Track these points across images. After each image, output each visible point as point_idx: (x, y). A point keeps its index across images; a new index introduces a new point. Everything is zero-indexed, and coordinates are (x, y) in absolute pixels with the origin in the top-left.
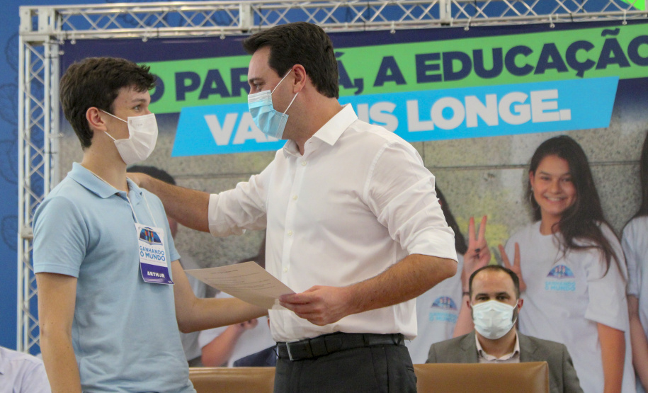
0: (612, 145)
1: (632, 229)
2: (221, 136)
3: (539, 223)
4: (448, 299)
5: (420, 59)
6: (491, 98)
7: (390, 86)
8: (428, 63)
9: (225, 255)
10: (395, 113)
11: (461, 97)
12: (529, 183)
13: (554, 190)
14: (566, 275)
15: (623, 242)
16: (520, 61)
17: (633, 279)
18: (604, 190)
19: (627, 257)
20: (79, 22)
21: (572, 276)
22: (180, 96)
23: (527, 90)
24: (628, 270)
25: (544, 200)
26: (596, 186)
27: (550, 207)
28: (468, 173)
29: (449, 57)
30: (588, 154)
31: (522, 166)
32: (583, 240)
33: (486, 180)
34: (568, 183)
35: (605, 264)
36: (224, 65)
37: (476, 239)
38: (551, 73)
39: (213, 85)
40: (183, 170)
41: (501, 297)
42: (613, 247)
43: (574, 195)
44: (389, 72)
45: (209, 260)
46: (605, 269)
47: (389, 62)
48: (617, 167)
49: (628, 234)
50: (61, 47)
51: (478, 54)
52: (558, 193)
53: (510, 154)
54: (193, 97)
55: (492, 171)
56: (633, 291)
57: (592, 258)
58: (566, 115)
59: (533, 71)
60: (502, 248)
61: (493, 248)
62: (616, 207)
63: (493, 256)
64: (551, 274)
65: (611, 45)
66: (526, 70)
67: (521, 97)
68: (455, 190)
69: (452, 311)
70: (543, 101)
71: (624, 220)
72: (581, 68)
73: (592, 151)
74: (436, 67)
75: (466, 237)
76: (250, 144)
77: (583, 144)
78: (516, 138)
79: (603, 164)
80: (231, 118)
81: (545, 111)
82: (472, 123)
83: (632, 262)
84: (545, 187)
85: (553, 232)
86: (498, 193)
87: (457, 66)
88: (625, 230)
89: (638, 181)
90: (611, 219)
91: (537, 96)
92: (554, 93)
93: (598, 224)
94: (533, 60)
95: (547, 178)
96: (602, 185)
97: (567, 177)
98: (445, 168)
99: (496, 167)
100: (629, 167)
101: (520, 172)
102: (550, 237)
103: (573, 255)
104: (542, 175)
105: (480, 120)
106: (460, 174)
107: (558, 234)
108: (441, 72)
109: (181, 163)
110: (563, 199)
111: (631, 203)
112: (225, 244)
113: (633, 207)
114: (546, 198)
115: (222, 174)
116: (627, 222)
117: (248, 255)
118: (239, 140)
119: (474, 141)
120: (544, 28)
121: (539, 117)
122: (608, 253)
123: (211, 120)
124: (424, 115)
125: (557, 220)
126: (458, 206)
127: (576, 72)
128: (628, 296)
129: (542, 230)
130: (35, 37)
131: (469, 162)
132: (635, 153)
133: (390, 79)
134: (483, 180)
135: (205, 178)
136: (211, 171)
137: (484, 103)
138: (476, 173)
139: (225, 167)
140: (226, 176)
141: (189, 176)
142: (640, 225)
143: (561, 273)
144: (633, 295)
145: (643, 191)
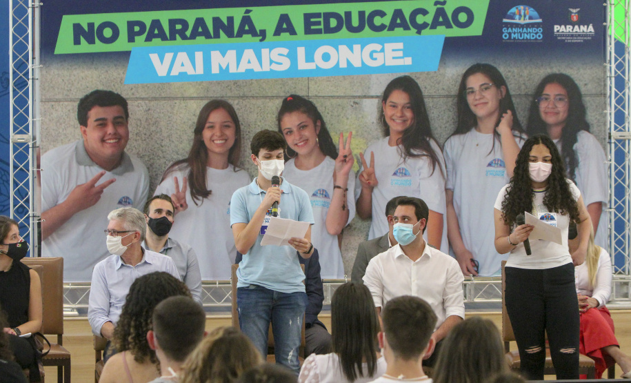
0: (439, 83)
1: (451, 143)
2: (162, 70)
3: (388, 138)
4: (323, 190)
5: (307, 17)
6: (357, 47)
7: (285, 36)
8: (312, 20)
9: (164, 157)
10: (288, 56)
11: (336, 45)
13: (399, 114)
14: (405, 174)
15: (444, 152)
16: (378, 21)
17: (450, 178)
18: (433, 115)
19: (447, 162)
21: (409, 175)
22: (131, 39)
23: (382, 42)
24: (447, 171)
25: (392, 121)
26: (428, 112)
27: (396, 127)
28: (339, 101)
29: (328, 16)
30: (423, 90)
31: (377, 97)
32: (417, 150)
33: (352, 106)
34: (409, 110)
35: (432, 168)
36: (164, 17)
37: (344, 148)
38: (399, 31)
39: (155, 32)
40: (133, 94)
42: (438, 156)
43: (412, 119)
44: (284, 26)
45: (152, 161)
46: (432, 171)
47: (284, 18)
48: (442, 99)
49: (448, 147)
51: (348, 14)
52: (401, 117)
53: (369, 88)
54: (140, 39)
55: (356, 100)
56: (450, 186)
57: (423, 163)
58: (408, 61)
59: (387, 29)
60: (362, 155)
61: (356, 155)
62: (441, 127)
63: (355, 160)
64: (395, 174)
65: (441, 12)
66: (382, 28)
67: (378, 47)
68: (330, 113)
69: (326, 200)
70: (393, 50)
72: (420, 28)
73: (425, 88)
74: (319, 23)
75: (337, 147)
76: (183, 75)
77: (420, 83)
78: (374, 76)
79: (432, 97)
80: (169, 57)
81: (394, 58)
82: (343, 65)
83: (450, 166)
84: (393, 112)
85: (397, 145)
86: (360, 116)
87: (333, 23)
88: (446, 144)
89: (456, 110)
90: (436, 136)
91: (389, 47)
92: (400, 45)
93: (428, 139)
94: (386, 20)
95: (394, 106)
96: (432, 111)
97: (408, 105)
98: (323, 97)
99: (359, 97)
100: (450, 99)
101: (376, 101)
102: (395, 147)
103: (410, 161)
104: (391, 104)
105: (348, 63)
106: (334, 101)
107: (400, 146)
108: (322, 27)
109: (132, 89)
110: (405, 121)
111: (450, 125)
112: (163, 149)
113: (451, 127)
114: (394, 120)
115: (162, 98)
116: (448, 138)
117: (181, 158)
118: (175, 72)
119: (344, 78)
121: (390, 62)
122: (434, 160)
123: (154, 57)
124: (310, 58)
125: (401, 136)
126: (332, 125)
127: (416, 30)
128: (447, 190)
129: (390, 143)
131: (340, 93)
132: (455, 90)
133: (285, 31)
134: (350, 107)
135: (149, 101)
136: (154, 95)
137: (352, 51)
138: (345, 101)
139: (164, 93)
140: (165, 98)
141: (137, 99)
142: (456, 140)
143: (402, 173)
144: (450, 189)
145: (459, 116)
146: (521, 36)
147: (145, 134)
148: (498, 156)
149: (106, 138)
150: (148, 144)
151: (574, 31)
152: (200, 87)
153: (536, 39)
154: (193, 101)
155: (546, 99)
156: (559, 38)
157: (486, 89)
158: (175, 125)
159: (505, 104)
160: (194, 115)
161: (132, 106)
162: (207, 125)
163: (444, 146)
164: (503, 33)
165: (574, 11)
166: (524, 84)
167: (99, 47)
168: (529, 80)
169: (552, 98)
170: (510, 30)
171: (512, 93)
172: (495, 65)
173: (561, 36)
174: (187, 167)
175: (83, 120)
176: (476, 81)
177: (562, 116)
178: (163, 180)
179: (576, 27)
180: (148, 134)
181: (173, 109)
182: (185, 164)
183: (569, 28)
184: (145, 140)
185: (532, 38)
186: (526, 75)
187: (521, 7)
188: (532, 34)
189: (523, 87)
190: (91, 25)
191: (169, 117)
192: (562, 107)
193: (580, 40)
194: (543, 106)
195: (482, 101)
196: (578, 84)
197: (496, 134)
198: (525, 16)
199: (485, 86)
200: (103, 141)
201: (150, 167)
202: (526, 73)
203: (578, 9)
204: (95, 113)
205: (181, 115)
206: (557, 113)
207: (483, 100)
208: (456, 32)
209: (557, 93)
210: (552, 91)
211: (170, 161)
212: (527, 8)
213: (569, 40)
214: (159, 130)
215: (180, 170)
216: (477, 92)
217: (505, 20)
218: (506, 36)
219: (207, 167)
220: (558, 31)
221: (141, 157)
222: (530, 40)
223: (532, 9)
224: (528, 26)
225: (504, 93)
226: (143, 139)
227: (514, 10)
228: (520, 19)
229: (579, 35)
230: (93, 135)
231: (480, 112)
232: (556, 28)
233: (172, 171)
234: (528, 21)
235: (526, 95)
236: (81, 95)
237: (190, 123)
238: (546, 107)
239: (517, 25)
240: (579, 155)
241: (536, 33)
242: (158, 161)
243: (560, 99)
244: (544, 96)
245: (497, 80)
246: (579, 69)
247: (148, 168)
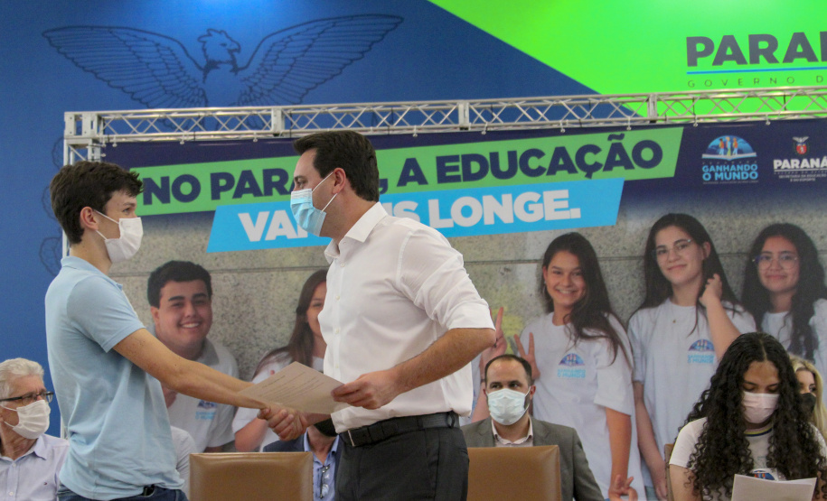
0: (618, 241)
1: (638, 320)
2: (254, 233)
3: (551, 314)
5: (441, 161)
6: (507, 198)
7: (412, 186)
8: (447, 164)
9: (258, 345)
10: (417, 211)
11: (478, 196)
12: (543, 277)
13: (566, 283)
14: (577, 363)
15: (629, 332)
16: (533, 163)
17: (639, 366)
18: (611, 283)
19: (633, 346)
20: (120, 126)
21: (582, 364)
22: (215, 196)
23: (540, 190)
24: (634, 358)
25: (557, 293)
26: (605, 280)
27: (562, 299)
28: (486, 268)
29: (467, 159)
30: (597, 250)
31: (536, 261)
32: (592, 330)
33: (503, 274)
34: (578, 277)
35: (612, 353)
36: (257, 166)
38: (562, 175)
39: (246, 185)
40: (218, 265)
41: (513, 385)
42: (620, 337)
43: (583, 289)
44: (411, 172)
45: (242, 350)
46: (612, 358)
47: (411, 164)
48: (623, 262)
49: (633, 325)
50: (103, 150)
51: (494, 156)
52: (569, 286)
53: (525, 250)
54: (227, 196)
55: (508, 266)
56: (638, 377)
57: (601, 347)
58: (576, 213)
59: (546, 172)
60: (517, 338)
61: (509, 338)
62: (623, 299)
63: (509, 345)
64: (563, 362)
65: (617, 149)
66: (539, 171)
67: (534, 196)
70: (555, 200)
71: (630, 311)
72: (590, 170)
73: (600, 247)
74: (456, 168)
76: (281, 239)
77: (592, 241)
78: (530, 235)
79: (610, 259)
80: (263, 216)
81: (556, 210)
82: (489, 221)
83: (638, 351)
84: (557, 281)
85: (565, 323)
86: (514, 286)
87: (475, 167)
88: (631, 321)
90: (618, 311)
91: (549, 196)
92: (564, 193)
93: (606, 315)
94: (545, 162)
95: (559, 272)
96: (610, 278)
97: (578, 271)
99: (512, 262)
100: (635, 262)
101: (534, 267)
102: (562, 327)
103: (583, 344)
104: (554, 270)
105: (496, 217)
107: (569, 325)
108: (460, 173)
109: (216, 259)
110: (573, 292)
111: (636, 295)
112: (257, 334)
113: (637, 299)
114: (558, 291)
115: (255, 269)
116: (633, 314)
117: (279, 346)
118: (271, 236)
119: (491, 238)
120: (555, 132)
121: (552, 216)
122: (615, 342)
123: (245, 218)
124: (445, 213)
125: (568, 312)
127: (585, 174)
128: (634, 382)
129: (555, 322)
130: (79, 141)
131: (486, 258)
132: (640, 249)
133: (412, 179)
134: (499, 274)
135: (239, 273)
136: (244, 266)
137: (500, 202)
138: (493, 267)
139: (257, 262)
140: (258, 270)
141: (223, 271)
142: (644, 317)
143: (572, 361)
144: (638, 381)
145: (647, 284)
146: (728, 176)
147: (233, 316)
148: (704, 335)
149: (183, 322)
150: (236, 329)
151: (802, 166)
152: (304, 254)
153: (749, 179)
154: (293, 273)
155: (768, 258)
156: (781, 177)
157: (683, 246)
158: (271, 303)
159: (711, 265)
160: (296, 290)
161: (216, 280)
162: (313, 302)
163: (628, 323)
164: (703, 173)
165: (800, 140)
166: (735, 239)
167: (175, 206)
168: (742, 233)
169: (775, 256)
170: (712, 168)
171: (719, 251)
172: (694, 216)
173: (784, 173)
174: (286, 358)
175: (154, 299)
176: (669, 237)
177: (791, 280)
178: (256, 374)
179: (805, 161)
180: (237, 315)
181: (268, 283)
182: (284, 354)
183: (795, 163)
184: (233, 323)
185: (743, 178)
186: (737, 227)
187: (727, 138)
188: (743, 173)
189: (734, 243)
190: (165, 180)
191: (264, 294)
192: (790, 269)
193: (811, 178)
194: (763, 267)
195: (678, 263)
196: (812, 238)
197: (700, 307)
198: (732, 150)
199: (682, 243)
200: (179, 325)
201: (239, 359)
202: (737, 224)
203: (806, 138)
204: (170, 290)
205: (280, 291)
206: (784, 277)
207: (680, 261)
208: (638, 173)
209: (784, 250)
210: (775, 246)
211: (264, 350)
212: (735, 139)
213: (795, 179)
214: (250, 310)
215: (279, 361)
216: (671, 252)
217: (705, 156)
218: (707, 176)
219: (314, 358)
220: (779, 168)
221: (227, 345)
222: (741, 180)
223: (741, 140)
224: (736, 162)
225: (708, 252)
226: (231, 322)
227: (716, 142)
228: (725, 153)
229: (809, 172)
230: (167, 317)
231: (676, 277)
232: (777, 163)
233: (268, 363)
234: (737, 156)
235: (739, 254)
236: (152, 268)
237: (291, 300)
238: (768, 269)
239: (722, 162)
240: (817, 331)
241: (749, 172)
242: (250, 350)
243: (787, 258)
244: (763, 255)
245: (698, 235)
246: (811, 217)
247: (237, 360)
